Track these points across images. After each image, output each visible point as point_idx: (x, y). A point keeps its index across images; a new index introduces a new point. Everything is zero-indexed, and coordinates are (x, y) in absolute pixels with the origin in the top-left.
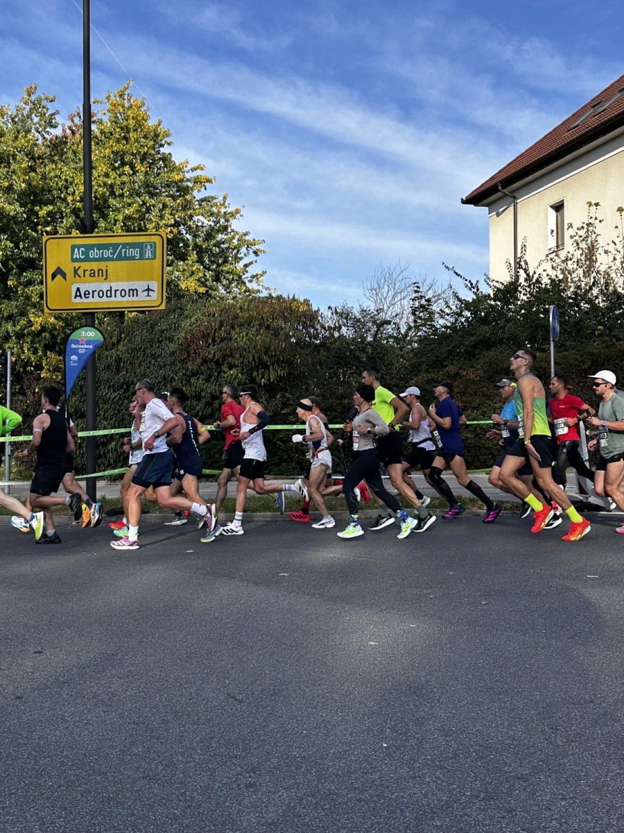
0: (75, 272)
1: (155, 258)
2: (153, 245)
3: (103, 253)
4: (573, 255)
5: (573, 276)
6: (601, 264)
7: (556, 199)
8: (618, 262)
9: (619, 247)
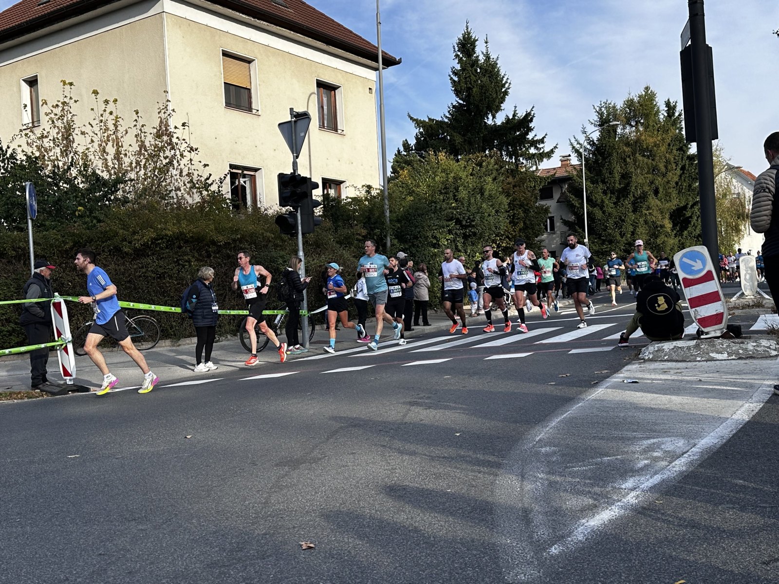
4: (48, 132)
5: (50, 155)
6: (79, 144)
7: (29, 75)
8: (96, 145)
9: (96, 129)
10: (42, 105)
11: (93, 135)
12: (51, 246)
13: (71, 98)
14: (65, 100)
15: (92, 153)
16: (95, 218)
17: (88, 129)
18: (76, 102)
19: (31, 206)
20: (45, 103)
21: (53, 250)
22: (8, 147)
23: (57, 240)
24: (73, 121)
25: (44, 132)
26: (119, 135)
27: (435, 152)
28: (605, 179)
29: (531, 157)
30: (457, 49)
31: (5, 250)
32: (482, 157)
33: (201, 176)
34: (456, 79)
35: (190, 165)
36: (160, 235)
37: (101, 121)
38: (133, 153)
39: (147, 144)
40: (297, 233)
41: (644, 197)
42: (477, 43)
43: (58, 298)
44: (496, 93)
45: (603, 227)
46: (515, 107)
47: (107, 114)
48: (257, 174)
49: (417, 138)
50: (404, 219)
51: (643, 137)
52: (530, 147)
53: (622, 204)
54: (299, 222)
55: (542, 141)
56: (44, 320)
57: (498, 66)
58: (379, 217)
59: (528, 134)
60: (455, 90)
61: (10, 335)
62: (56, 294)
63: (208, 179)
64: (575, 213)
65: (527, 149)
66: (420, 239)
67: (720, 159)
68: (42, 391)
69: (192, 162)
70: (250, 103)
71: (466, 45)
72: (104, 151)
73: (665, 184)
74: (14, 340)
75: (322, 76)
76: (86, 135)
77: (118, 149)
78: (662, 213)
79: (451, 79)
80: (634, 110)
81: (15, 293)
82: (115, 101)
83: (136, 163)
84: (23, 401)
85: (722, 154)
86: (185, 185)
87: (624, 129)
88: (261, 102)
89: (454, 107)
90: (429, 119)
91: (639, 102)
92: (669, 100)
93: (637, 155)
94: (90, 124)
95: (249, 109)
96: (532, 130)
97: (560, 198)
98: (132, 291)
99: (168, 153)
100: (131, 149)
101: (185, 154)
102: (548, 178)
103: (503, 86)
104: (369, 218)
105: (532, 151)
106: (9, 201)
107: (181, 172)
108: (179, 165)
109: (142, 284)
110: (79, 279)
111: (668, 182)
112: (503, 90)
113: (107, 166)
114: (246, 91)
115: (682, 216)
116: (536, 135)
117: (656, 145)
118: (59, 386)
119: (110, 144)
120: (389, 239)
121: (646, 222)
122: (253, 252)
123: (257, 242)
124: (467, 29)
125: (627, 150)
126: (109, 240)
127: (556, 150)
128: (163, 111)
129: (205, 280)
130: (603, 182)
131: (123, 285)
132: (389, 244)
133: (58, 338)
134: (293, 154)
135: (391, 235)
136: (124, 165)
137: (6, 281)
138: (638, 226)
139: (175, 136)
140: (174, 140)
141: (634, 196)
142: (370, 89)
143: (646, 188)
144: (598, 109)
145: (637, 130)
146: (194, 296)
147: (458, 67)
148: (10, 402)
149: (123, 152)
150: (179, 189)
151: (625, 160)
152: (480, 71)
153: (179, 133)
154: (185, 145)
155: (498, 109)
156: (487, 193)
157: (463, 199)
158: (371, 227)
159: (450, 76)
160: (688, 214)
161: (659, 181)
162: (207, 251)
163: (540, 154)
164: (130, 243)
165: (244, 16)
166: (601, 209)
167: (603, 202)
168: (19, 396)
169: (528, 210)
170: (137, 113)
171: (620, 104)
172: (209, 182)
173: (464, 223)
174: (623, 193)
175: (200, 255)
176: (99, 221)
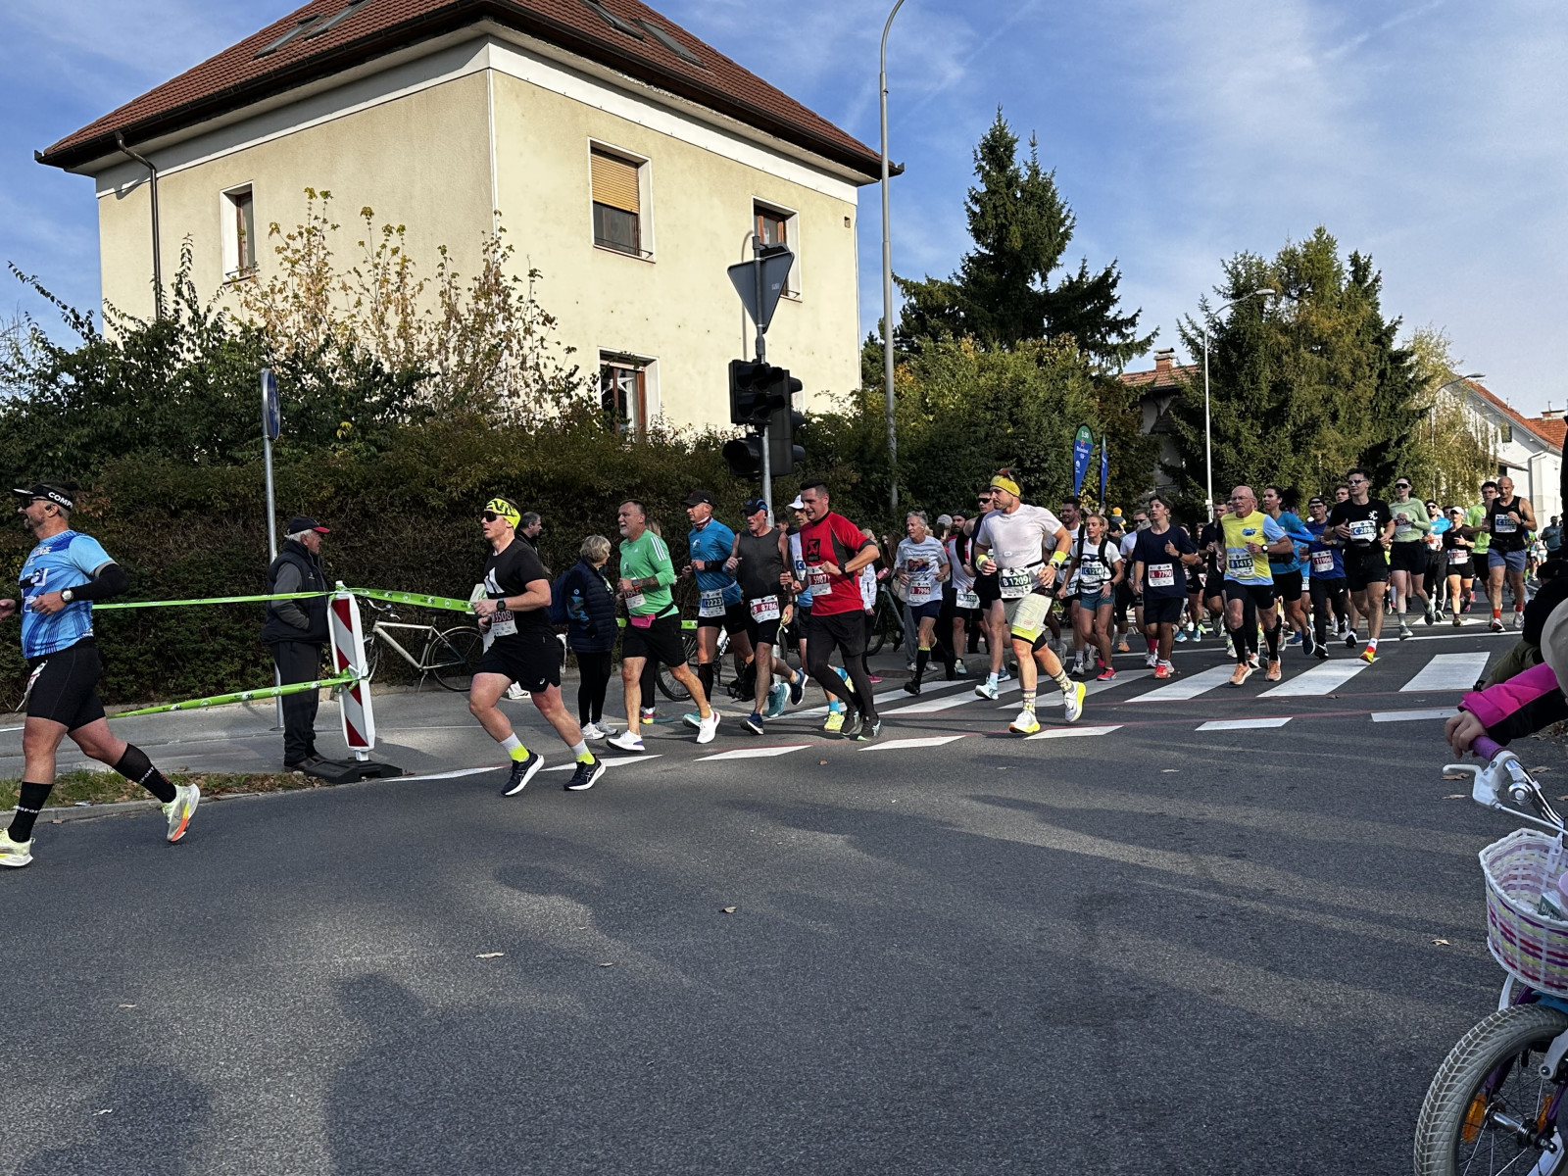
4: (284, 283)
5: (286, 325)
6: (335, 308)
7: (237, 183)
8: (366, 309)
9: (368, 280)
10: (271, 234)
11: (362, 291)
12: (295, 492)
13: (325, 221)
14: (318, 224)
15: (359, 324)
16: (374, 443)
17: (352, 280)
18: (334, 227)
19: (272, 414)
20: (275, 229)
21: (299, 500)
22: (209, 310)
23: (304, 482)
24: (326, 264)
25: (275, 282)
26: (408, 293)
27: (955, 336)
28: (1242, 393)
29: (1107, 351)
30: (980, 156)
31: (209, 498)
32: (1041, 346)
33: (561, 370)
34: (977, 209)
35: (540, 349)
36: (496, 476)
37: (376, 266)
38: (433, 327)
39: (462, 309)
40: (762, 474)
41: (1313, 425)
42: (1016, 146)
43: (342, 591)
44: (1050, 234)
45: (1237, 479)
46: (1084, 261)
47: (389, 253)
48: (647, 370)
49: (904, 316)
50: (922, 455)
51: (1313, 318)
52: (1108, 333)
53: (1273, 437)
54: (766, 453)
55: (1132, 322)
56: (306, 635)
57: (1054, 187)
58: (879, 450)
59: (1107, 309)
60: (973, 230)
61: (218, 659)
62: (340, 583)
63: (571, 375)
64: (1184, 454)
65: (1103, 338)
66: (951, 492)
67: (1444, 360)
68: (308, 773)
69: (545, 344)
70: (637, 240)
71: (997, 151)
72: (382, 321)
73: (1351, 403)
74: (225, 669)
75: (764, 194)
76: (349, 291)
77: (405, 318)
78: (1344, 454)
79: (969, 209)
80: (1297, 270)
81: (231, 580)
82: (402, 229)
83: (440, 344)
84: (274, 794)
85: (1448, 352)
86: (527, 386)
87: (1276, 303)
88: (657, 239)
89: (971, 259)
90: (929, 280)
91: (1305, 256)
92: (1356, 253)
93: (1302, 349)
94: (357, 272)
95: (635, 250)
96: (1116, 301)
97: (1155, 426)
98: (443, 581)
99: (501, 327)
100: (428, 318)
101: (535, 327)
102: (1141, 388)
103: (1062, 223)
104: (861, 451)
105: (1113, 339)
106: (214, 409)
107: (524, 362)
108: (521, 348)
109: (462, 567)
110: (347, 555)
111: (1356, 400)
112: (1062, 230)
113: (386, 350)
114: (631, 217)
115: (1379, 461)
116: (1120, 312)
117: (1338, 334)
118: (341, 764)
119: (392, 308)
120: (894, 491)
121: (1315, 471)
122: (662, 509)
123: (669, 492)
124: (999, 120)
125: (1283, 340)
126: (402, 483)
127: (1155, 339)
128: (491, 249)
129: (594, 561)
130: (1240, 397)
131: (427, 568)
132: (894, 500)
133: (341, 671)
134: (757, 323)
135: (900, 484)
136: (416, 348)
137: (212, 557)
138: (1302, 479)
139: (514, 295)
140: (513, 301)
141: (1295, 424)
142: (846, 219)
143: (1317, 410)
144: (1230, 266)
145: (1302, 307)
146: (577, 592)
147: (982, 188)
148: (252, 796)
149: (415, 325)
150: (514, 393)
151: (1279, 359)
152: (1022, 196)
153: (521, 289)
154: (536, 311)
155: (1051, 263)
156: (1069, 410)
157: (1028, 419)
158: (864, 469)
159: (966, 203)
160: (1390, 458)
161: (1340, 397)
162: (580, 508)
163: (1127, 345)
164: (442, 489)
165: (632, 80)
166: (1235, 446)
167: (1238, 432)
168: (266, 783)
169: (1128, 444)
170: (444, 252)
171: (1270, 259)
172: (575, 380)
173: (1028, 464)
174: (1275, 417)
175: (568, 514)
176: (381, 449)
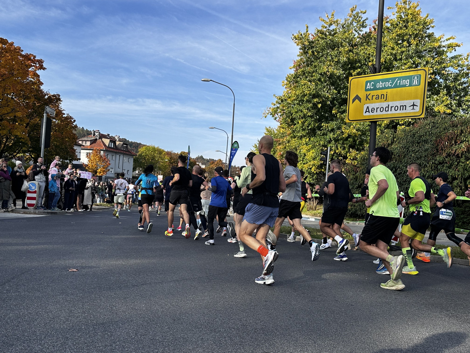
0: (367, 97)
1: (419, 85)
2: (419, 77)
3: (385, 84)
